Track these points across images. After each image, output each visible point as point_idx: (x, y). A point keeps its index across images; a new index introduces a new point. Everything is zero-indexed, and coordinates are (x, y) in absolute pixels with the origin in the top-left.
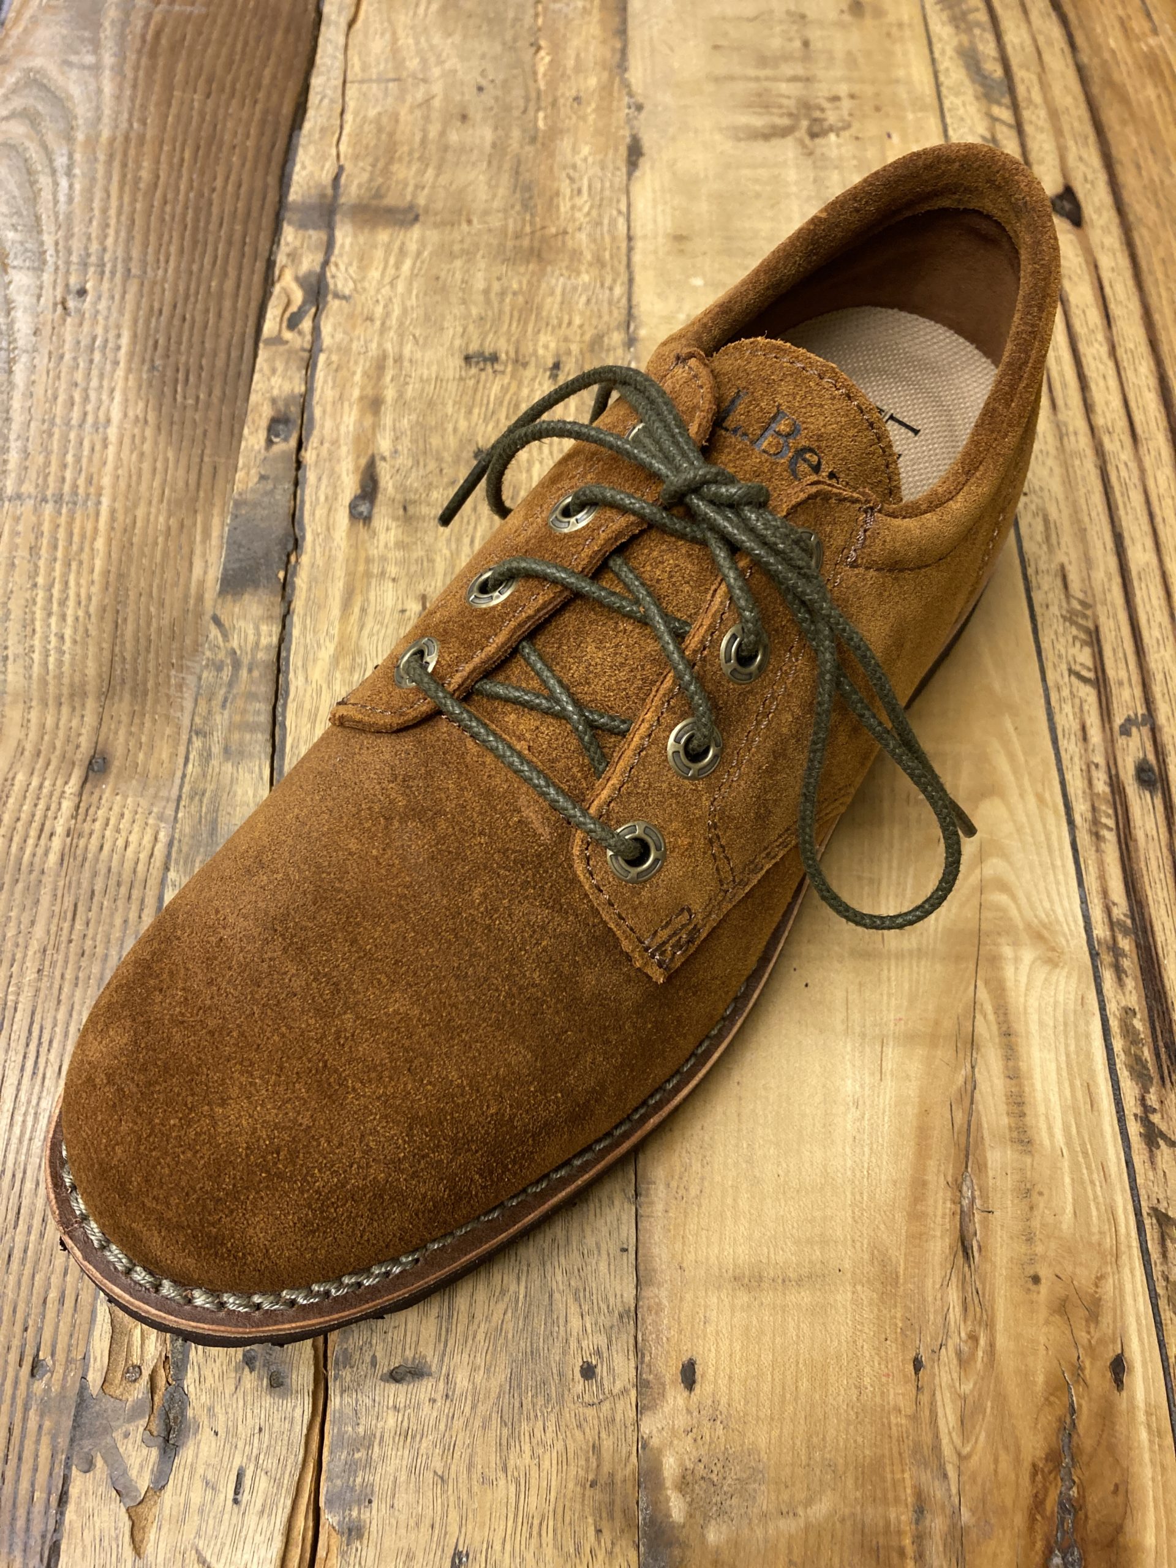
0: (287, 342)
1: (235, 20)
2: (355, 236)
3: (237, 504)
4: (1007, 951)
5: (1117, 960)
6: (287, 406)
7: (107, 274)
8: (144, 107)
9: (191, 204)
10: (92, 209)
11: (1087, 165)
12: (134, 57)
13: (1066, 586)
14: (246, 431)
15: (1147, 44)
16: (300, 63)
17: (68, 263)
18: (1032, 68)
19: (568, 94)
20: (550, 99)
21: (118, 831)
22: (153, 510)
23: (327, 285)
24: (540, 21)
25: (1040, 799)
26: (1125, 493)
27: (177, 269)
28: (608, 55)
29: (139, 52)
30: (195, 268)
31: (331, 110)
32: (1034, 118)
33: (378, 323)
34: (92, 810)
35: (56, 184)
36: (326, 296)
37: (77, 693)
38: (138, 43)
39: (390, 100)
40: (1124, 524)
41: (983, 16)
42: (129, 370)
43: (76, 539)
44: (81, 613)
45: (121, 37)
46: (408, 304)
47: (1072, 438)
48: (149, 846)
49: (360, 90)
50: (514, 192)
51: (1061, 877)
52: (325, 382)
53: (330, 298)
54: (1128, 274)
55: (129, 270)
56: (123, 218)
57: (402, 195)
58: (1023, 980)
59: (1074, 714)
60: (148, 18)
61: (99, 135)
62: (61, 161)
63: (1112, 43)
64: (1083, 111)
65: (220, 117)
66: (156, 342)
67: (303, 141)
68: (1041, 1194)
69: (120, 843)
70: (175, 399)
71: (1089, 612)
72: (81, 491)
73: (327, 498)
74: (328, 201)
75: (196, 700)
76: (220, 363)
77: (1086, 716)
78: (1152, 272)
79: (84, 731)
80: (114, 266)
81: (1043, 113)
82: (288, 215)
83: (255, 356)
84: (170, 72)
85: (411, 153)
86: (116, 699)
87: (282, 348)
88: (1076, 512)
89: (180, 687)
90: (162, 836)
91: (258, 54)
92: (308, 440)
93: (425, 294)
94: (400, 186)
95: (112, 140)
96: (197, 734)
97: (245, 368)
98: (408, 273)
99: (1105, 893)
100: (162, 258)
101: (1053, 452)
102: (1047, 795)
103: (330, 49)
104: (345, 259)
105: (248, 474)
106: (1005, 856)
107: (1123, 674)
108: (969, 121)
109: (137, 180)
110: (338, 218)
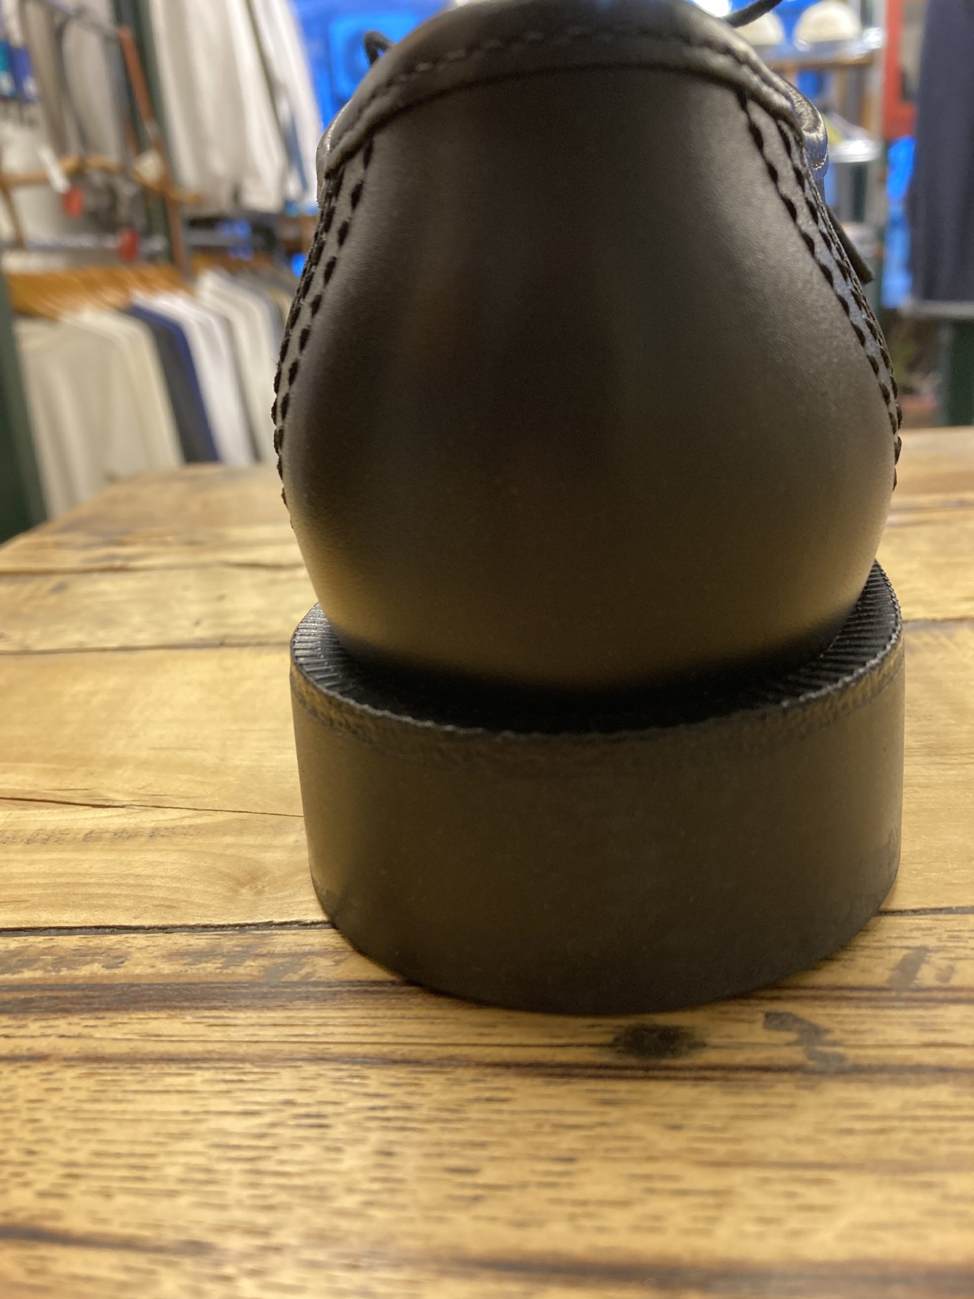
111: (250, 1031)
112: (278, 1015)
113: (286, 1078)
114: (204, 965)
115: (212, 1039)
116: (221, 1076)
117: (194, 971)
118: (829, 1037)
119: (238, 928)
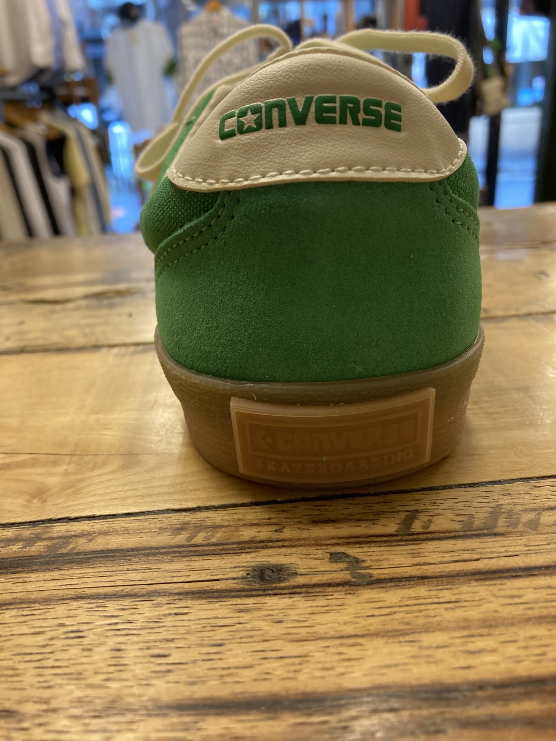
111: (39, 584)
112: (56, 574)
113: (60, 610)
114: (12, 547)
115: (16, 591)
116: (21, 612)
117: (6, 551)
118: (364, 565)
119: (32, 523)
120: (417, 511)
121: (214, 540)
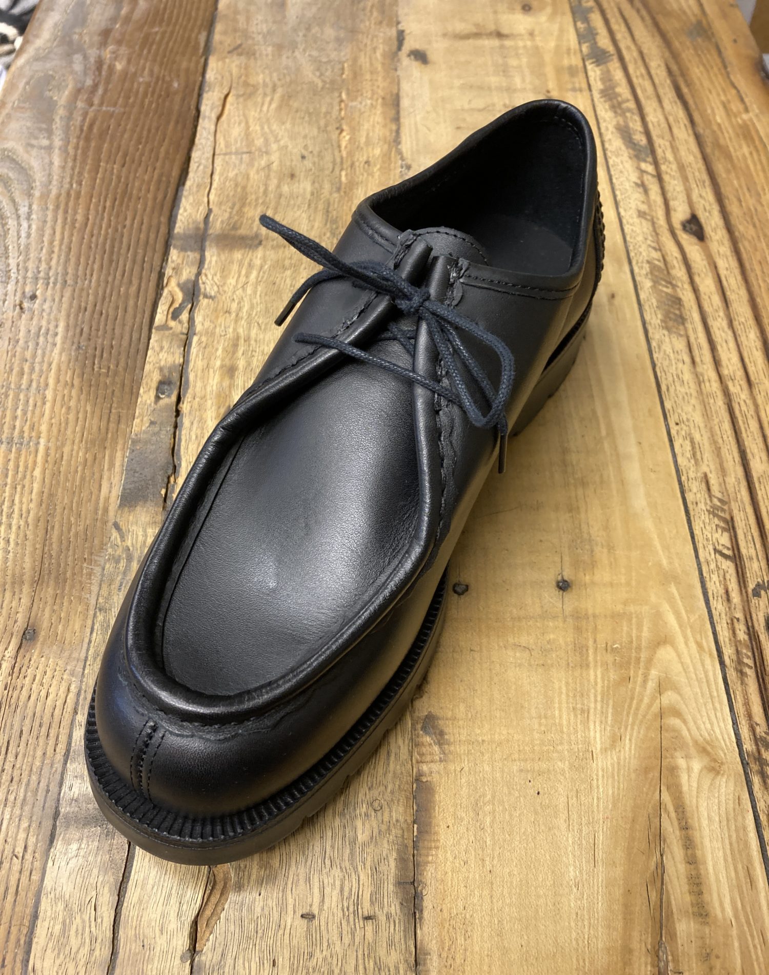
0: (171, 328)
1: (142, 116)
2: (219, 255)
3: (134, 442)
4: (682, 762)
5: (762, 768)
6: (170, 372)
7: (51, 285)
8: (80, 174)
9: (110, 236)
10: (43, 242)
11: (704, 199)
12: (75, 141)
13: (709, 489)
14: (141, 391)
15: (741, 119)
16: (185, 143)
17: (25, 278)
18: (666, 138)
19: (361, 159)
20: (349, 163)
21: (42, 685)
22: (76, 447)
23: (199, 289)
24: (343, 113)
25: (700, 646)
26: (746, 422)
27: (98, 281)
28: (388, 134)
29: (79, 137)
30: (110, 279)
31: (204, 172)
32: (669, 171)
33: (234, 315)
34: (23, 670)
35: (19, 225)
36: (199, 296)
37: (17, 581)
38: (78, 132)
39: (243, 166)
40: (746, 443)
41: (632, 105)
42: (63, 350)
43: (21, 469)
44: (22, 523)
45: (66, 130)
46: (255, 301)
47: (707, 384)
48: (63, 696)
49: (224, 160)
50: (326, 224)
51: (717, 705)
52: (197, 355)
53: (201, 297)
54: (737, 271)
55: (66, 282)
56: (63, 247)
57: (251, 227)
58: (695, 785)
59: (720, 582)
60: (85, 115)
61: (49, 192)
62: (23, 210)
63: (719, 120)
64: (701, 165)
65: (131, 178)
66: (82, 330)
67: (185, 193)
68: (717, 957)
69: (43, 694)
70: (93, 369)
71: (726, 507)
72: (26, 435)
73: (197, 437)
74: (201, 232)
75: (100, 585)
76: (125, 343)
77: (728, 583)
78: (753, 270)
79: (20, 610)
80: (56, 279)
81: (674, 166)
82: (173, 242)
83: (149, 339)
84: (99, 150)
85: (257, 199)
86: (45, 585)
87: (167, 333)
88: (713, 436)
89: (90, 575)
90: (73, 688)
91: (158, 138)
92: (184, 396)
93: (266, 294)
94: (250, 222)
95: (58, 196)
96: (100, 610)
97: (142, 347)
98: (254, 280)
99: (750, 716)
100: (88, 272)
101: (694, 394)
102: (705, 644)
103: (205, 134)
104: (212, 271)
105: (142, 421)
106: (676, 689)
107: (752, 552)
108: (626, 173)
109: (74, 221)
110: (207, 243)
120: (715, 550)
121: (750, 654)
